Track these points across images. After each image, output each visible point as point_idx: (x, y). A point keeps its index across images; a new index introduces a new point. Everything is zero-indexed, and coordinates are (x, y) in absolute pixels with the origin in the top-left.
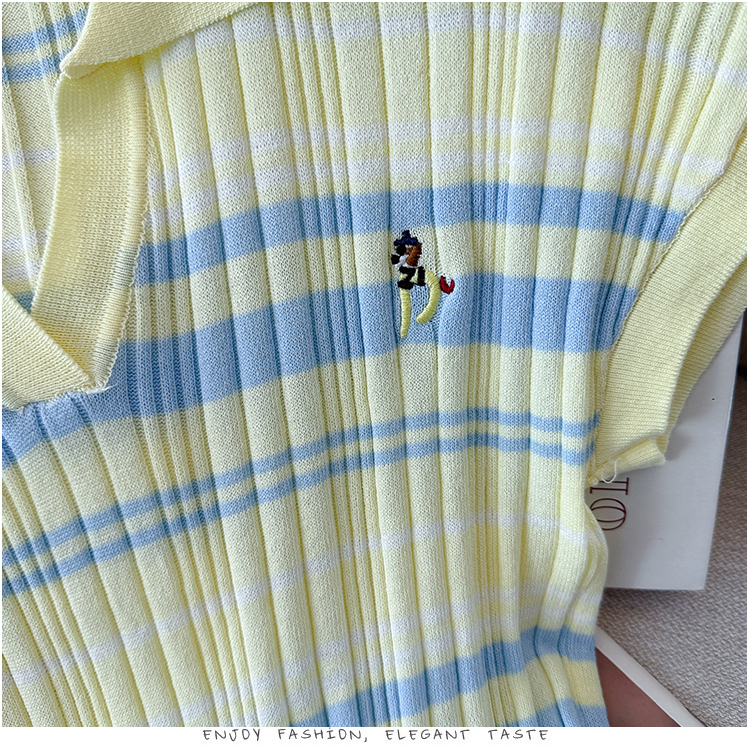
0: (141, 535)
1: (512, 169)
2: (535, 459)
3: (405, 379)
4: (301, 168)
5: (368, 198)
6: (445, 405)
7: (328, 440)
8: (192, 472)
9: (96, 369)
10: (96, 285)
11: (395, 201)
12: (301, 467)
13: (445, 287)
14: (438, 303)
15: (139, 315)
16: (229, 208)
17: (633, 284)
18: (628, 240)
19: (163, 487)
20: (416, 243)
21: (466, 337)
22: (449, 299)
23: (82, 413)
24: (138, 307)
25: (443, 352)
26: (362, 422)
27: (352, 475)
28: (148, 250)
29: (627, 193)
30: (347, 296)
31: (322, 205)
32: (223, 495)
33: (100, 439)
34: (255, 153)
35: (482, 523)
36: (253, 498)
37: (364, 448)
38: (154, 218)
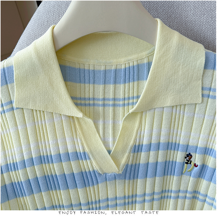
0: (120, 204)
2: (206, 204)
3: (182, 182)
4: (171, 136)
5: (183, 145)
6: (189, 189)
7: (162, 192)
8: (133, 193)
9: (120, 169)
10: (124, 152)
11: (189, 147)
12: (156, 197)
13: (195, 166)
14: (193, 169)
15: (131, 159)
16: (154, 141)
19: (127, 195)
20: (191, 156)
21: (197, 177)
22: (196, 168)
23: (115, 177)
24: (131, 157)
25: (191, 179)
26: (170, 189)
27: (165, 200)
28: (135, 146)
30: (174, 163)
31: (173, 144)
32: (138, 199)
33: (117, 183)
34: (162, 132)
36: (144, 201)
37: (169, 194)
38: (138, 140)
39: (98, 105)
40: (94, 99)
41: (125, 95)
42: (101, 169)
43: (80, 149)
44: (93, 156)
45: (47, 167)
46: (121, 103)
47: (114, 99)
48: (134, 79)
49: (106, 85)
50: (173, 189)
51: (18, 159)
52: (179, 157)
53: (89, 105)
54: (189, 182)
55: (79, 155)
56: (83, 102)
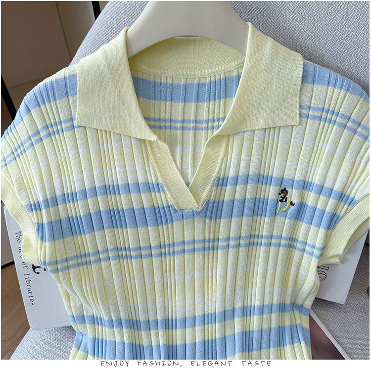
0: (198, 249)
1: (316, 180)
2: (305, 254)
3: (275, 225)
4: (262, 167)
5: (277, 178)
6: (285, 234)
7: (250, 236)
8: (214, 236)
9: (200, 205)
10: (205, 185)
11: (284, 180)
12: (242, 242)
13: (292, 204)
14: (289, 208)
15: (213, 194)
16: (242, 173)
17: (341, 215)
18: (342, 204)
19: (207, 238)
20: (287, 191)
21: (294, 218)
22: (292, 207)
23: (194, 214)
24: (213, 191)
25: (287, 220)
26: (260, 234)
27: (255, 247)
28: (219, 179)
29: (344, 192)
30: (265, 200)
31: (265, 177)
32: (220, 244)
33: (195, 222)
34: (252, 161)
35: (286, 269)
36: (228, 246)
37: (259, 241)
38: (222, 171)
39: (176, 128)
40: (171, 121)
41: (209, 116)
42: (177, 203)
43: (152, 179)
44: (168, 188)
45: (112, 198)
46: (204, 125)
47: (196, 121)
48: (220, 95)
49: (187, 104)
50: (264, 234)
51: (77, 188)
52: (272, 193)
53: (165, 127)
54: (284, 225)
55: (151, 185)
56: (157, 124)
